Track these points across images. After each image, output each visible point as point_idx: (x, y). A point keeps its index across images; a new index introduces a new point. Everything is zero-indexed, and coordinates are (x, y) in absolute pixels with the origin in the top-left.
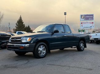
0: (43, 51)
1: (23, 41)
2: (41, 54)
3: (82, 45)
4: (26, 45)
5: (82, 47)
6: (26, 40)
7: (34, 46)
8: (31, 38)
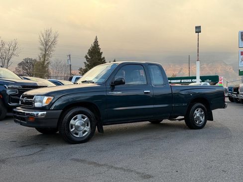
0: (82, 128)
1: (37, 105)
2: (77, 134)
3: (197, 113)
4: (40, 113)
5: (198, 118)
6: (41, 101)
7: (58, 116)
8: (52, 98)
